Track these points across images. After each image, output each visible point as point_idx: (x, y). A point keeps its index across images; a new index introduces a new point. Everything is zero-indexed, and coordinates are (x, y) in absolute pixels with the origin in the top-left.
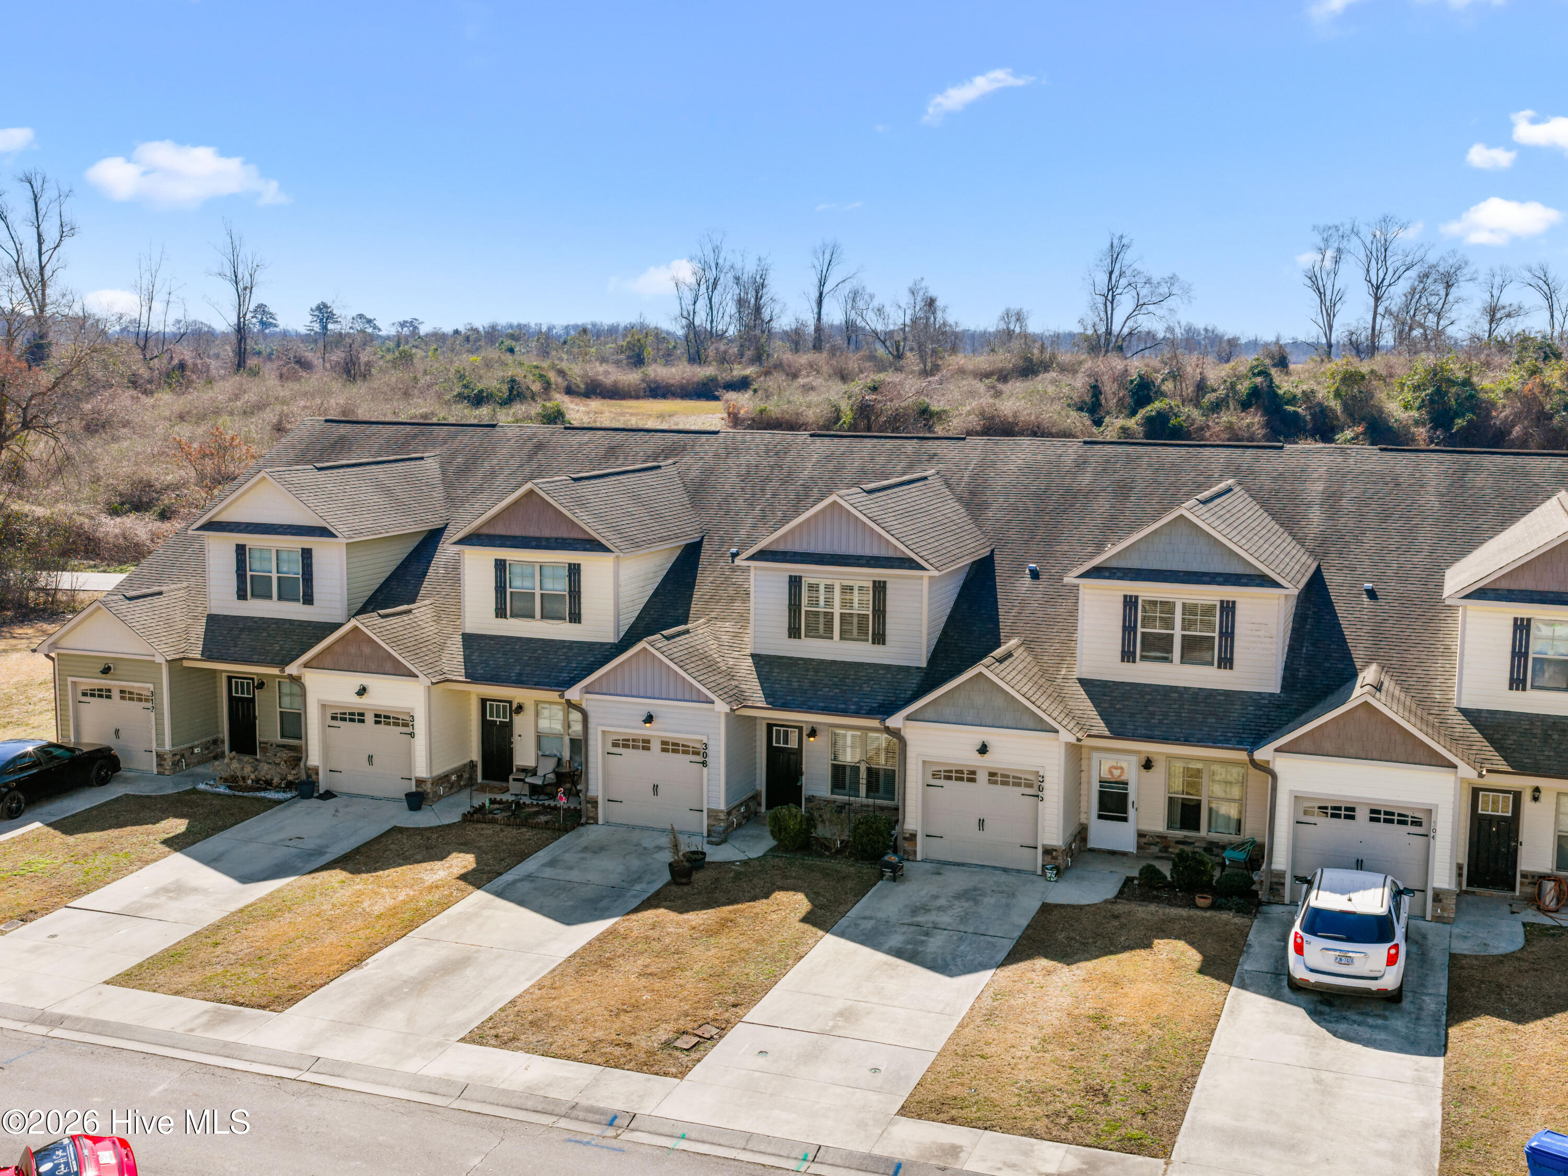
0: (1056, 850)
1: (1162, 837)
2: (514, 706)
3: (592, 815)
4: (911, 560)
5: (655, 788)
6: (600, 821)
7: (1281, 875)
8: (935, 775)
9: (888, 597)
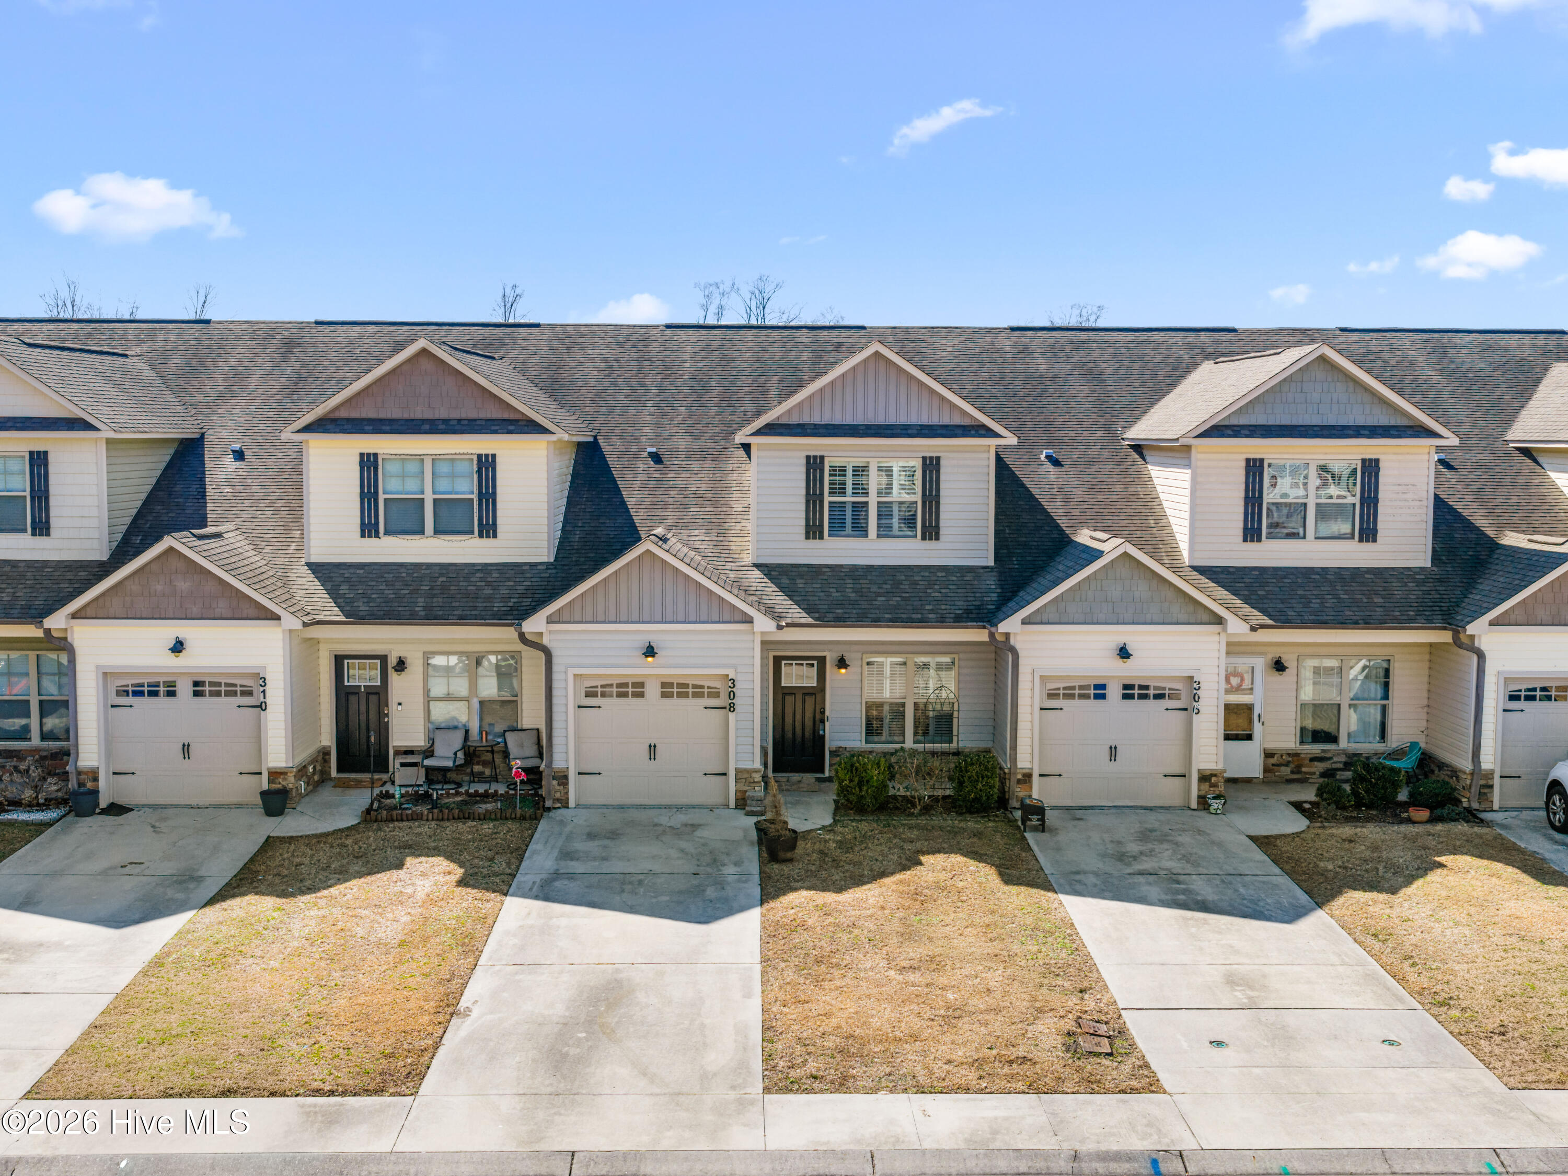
0: (1215, 775)
1: (1296, 755)
2: (392, 661)
3: (558, 795)
4: (984, 427)
5: (652, 749)
6: (572, 804)
7: (1490, 775)
8: (1052, 695)
9: (942, 477)
